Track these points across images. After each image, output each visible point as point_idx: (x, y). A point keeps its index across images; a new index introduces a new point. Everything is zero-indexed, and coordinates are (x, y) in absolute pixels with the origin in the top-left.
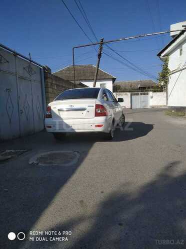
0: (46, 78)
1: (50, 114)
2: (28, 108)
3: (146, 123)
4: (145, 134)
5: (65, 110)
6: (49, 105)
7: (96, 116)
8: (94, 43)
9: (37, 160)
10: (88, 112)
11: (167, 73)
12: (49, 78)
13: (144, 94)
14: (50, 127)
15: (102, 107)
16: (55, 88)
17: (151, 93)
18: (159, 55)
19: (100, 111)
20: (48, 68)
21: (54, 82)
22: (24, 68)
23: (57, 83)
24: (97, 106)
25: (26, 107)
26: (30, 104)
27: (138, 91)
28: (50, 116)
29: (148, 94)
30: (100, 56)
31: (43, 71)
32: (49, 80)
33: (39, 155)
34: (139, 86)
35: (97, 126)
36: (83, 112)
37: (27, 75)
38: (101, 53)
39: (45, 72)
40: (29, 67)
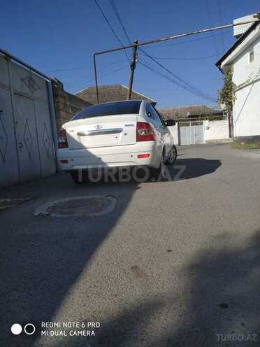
0: (56, 96)
1: (64, 141)
2: (30, 139)
3: (208, 159)
4: (213, 170)
5: (87, 133)
6: (63, 126)
7: (137, 141)
8: (125, 46)
9: (47, 210)
10: (126, 134)
11: (231, 89)
12: (61, 96)
13: (197, 124)
14: (65, 162)
15: (147, 125)
16: (70, 112)
17: (206, 123)
18: (219, 64)
19: (144, 133)
20: (59, 82)
21: (68, 103)
22: (22, 80)
23: (73, 105)
24: (140, 125)
25: (28, 139)
26: (34, 135)
27: (187, 120)
28: (65, 145)
29: (202, 124)
30: (133, 66)
31: (50, 85)
32: (61, 100)
33: (51, 204)
34: (188, 114)
35: (140, 157)
36: (116, 135)
37: (26, 90)
38: (134, 62)
39: (53, 87)
40: (31, 79)
